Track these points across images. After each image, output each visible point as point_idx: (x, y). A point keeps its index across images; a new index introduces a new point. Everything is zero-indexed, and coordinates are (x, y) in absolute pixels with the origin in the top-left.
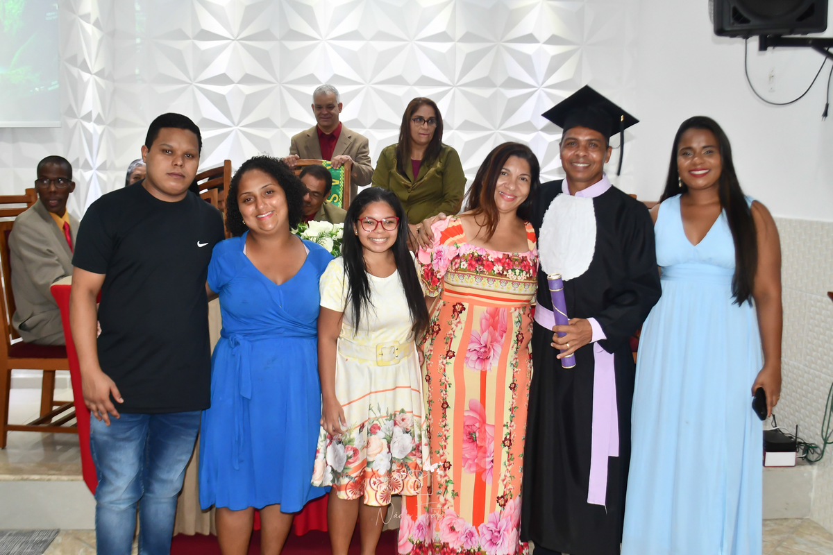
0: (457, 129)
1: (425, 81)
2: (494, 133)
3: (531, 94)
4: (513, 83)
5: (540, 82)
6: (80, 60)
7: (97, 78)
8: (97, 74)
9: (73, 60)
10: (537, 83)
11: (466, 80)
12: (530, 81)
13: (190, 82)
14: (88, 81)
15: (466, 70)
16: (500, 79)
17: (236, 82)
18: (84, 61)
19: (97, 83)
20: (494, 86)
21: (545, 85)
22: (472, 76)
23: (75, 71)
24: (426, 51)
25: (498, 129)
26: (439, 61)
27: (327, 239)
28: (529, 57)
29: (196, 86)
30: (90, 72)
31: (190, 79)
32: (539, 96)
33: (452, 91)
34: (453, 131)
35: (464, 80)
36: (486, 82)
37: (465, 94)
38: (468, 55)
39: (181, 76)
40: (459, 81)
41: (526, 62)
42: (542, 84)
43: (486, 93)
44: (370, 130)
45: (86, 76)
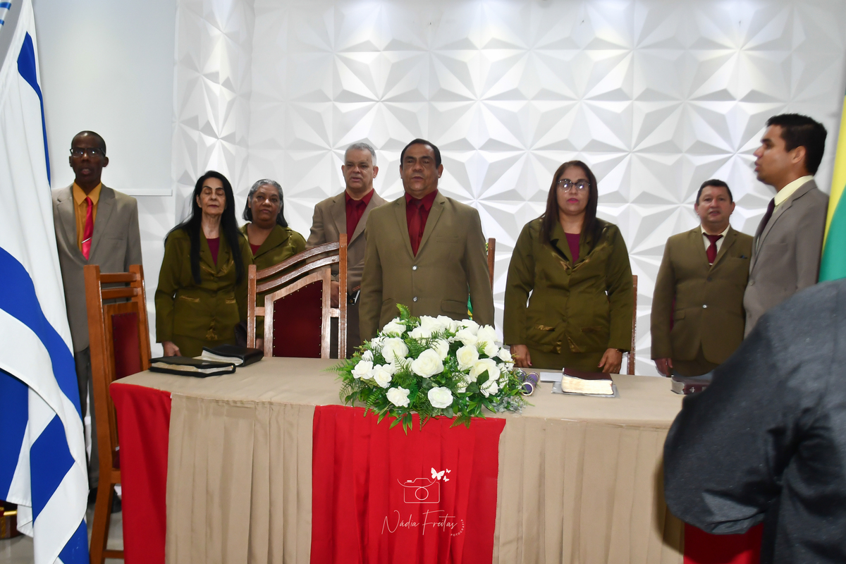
0: (634, 202)
1: (596, 146)
2: (677, 208)
3: (724, 161)
4: (702, 148)
5: (737, 146)
6: (201, 124)
7: (225, 143)
8: (224, 139)
9: (193, 122)
10: (732, 146)
11: (645, 144)
12: (722, 144)
13: (329, 148)
14: (213, 146)
15: (645, 132)
16: (687, 144)
17: (379, 147)
18: (208, 124)
19: (224, 148)
20: (678, 151)
21: (742, 150)
22: (651, 140)
23: (195, 135)
24: (597, 111)
25: (683, 202)
26: (613, 122)
27: (440, 341)
28: (722, 118)
29: (335, 152)
30: (215, 136)
31: (329, 144)
32: (735, 164)
33: (627, 159)
34: (628, 204)
35: (643, 145)
36: (669, 147)
37: (645, 161)
38: (648, 115)
39: (319, 141)
40: (636, 145)
41: (719, 123)
42: (740, 147)
43: (669, 160)
44: (530, 203)
45: (209, 140)
